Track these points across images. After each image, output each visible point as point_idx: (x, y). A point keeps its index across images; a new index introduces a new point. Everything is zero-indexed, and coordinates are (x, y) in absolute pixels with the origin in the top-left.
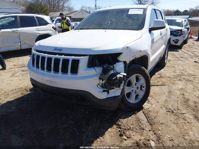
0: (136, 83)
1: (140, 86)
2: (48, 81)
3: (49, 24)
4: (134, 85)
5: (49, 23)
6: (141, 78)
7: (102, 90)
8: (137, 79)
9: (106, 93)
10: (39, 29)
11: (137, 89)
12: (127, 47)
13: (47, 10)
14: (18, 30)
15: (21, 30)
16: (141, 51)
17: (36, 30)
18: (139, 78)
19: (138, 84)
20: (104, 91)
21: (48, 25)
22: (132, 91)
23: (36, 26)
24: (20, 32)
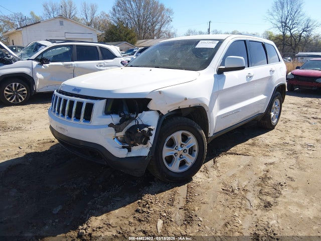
0: (183, 143)
1: (188, 149)
2: (61, 128)
3: (116, 57)
4: (179, 146)
5: (116, 55)
6: (190, 137)
7: (121, 146)
8: (185, 138)
9: (126, 150)
10: (102, 64)
11: (184, 152)
12: (160, 92)
13: (134, 37)
14: (72, 65)
15: (76, 64)
16: (186, 99)
17: (97, 66)
18: (189, 137)
19: (186, 145)
20: (124, 147)
21: (116, 59)
22: (175, 154)
23: (99, 60)
24: (74, 67)
